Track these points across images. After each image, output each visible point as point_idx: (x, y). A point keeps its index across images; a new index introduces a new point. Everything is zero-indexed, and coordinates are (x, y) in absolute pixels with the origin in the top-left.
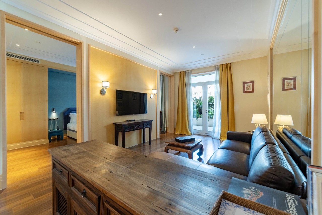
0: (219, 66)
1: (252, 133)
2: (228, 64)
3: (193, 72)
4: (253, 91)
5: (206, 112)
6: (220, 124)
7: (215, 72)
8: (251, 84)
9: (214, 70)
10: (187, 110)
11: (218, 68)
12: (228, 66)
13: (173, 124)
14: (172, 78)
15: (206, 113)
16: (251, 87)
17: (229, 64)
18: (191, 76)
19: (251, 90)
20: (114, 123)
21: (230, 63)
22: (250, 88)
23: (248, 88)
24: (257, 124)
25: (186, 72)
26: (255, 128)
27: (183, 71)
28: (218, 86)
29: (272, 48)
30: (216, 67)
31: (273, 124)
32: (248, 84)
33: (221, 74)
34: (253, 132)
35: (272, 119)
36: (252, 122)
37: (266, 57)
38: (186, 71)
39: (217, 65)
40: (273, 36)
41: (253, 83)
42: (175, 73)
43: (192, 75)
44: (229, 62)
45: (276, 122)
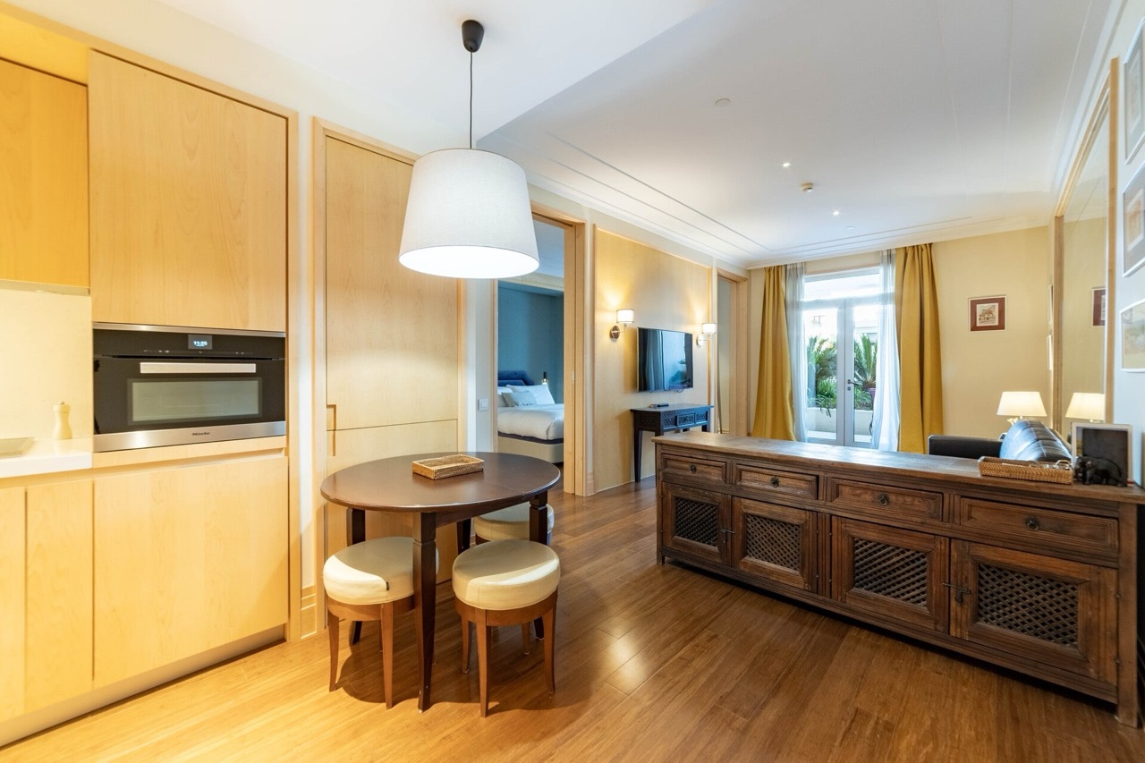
0: (894, 252)
1: (999, 440)
2: (924, 248)
3: (809, 269)
4: (1001, 326)
5: (847, 385)
6: (896, 422)
7: (881, 269)
8: (997, 305)
9: (878, 264)
10: (789, 379)
11: (890, 256)
12: (924, 252)
13: (743, 421)
14: (743, 286)
15: (849, 389)
16: (996, 313)
17: (928, 246)
18: (803, 281)
19: (996, 323)
20: (632, 410)
21: (931, 244)
22: (993, 318)
23: (986, 316)
24: (1014, 417)
25: (788, 268)
26: (1008, 426)
27: (778, 267)
28: (891, 308)
29: (1063, 216)
30: (885, 254)
31: (1061, 417)
32: (987, 306)
33: (900, 274)
34: (1003, 437)
35: (1058, 404)
36: (1001, 412)
37: (1045, 228)
38: (786, 266)
39: (889, 251)
40: (1061, 195)
41: (1001, 302)
42: (750, 271)
43: (804, 278)
44: (928, 242)
45: (1070, 413)
